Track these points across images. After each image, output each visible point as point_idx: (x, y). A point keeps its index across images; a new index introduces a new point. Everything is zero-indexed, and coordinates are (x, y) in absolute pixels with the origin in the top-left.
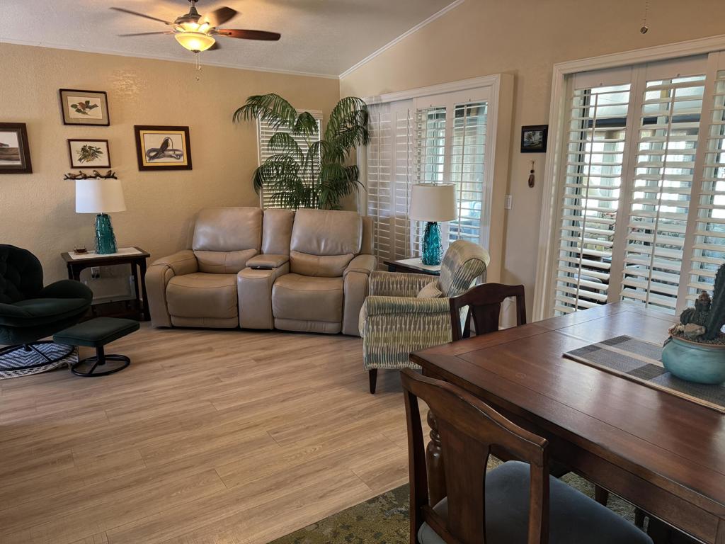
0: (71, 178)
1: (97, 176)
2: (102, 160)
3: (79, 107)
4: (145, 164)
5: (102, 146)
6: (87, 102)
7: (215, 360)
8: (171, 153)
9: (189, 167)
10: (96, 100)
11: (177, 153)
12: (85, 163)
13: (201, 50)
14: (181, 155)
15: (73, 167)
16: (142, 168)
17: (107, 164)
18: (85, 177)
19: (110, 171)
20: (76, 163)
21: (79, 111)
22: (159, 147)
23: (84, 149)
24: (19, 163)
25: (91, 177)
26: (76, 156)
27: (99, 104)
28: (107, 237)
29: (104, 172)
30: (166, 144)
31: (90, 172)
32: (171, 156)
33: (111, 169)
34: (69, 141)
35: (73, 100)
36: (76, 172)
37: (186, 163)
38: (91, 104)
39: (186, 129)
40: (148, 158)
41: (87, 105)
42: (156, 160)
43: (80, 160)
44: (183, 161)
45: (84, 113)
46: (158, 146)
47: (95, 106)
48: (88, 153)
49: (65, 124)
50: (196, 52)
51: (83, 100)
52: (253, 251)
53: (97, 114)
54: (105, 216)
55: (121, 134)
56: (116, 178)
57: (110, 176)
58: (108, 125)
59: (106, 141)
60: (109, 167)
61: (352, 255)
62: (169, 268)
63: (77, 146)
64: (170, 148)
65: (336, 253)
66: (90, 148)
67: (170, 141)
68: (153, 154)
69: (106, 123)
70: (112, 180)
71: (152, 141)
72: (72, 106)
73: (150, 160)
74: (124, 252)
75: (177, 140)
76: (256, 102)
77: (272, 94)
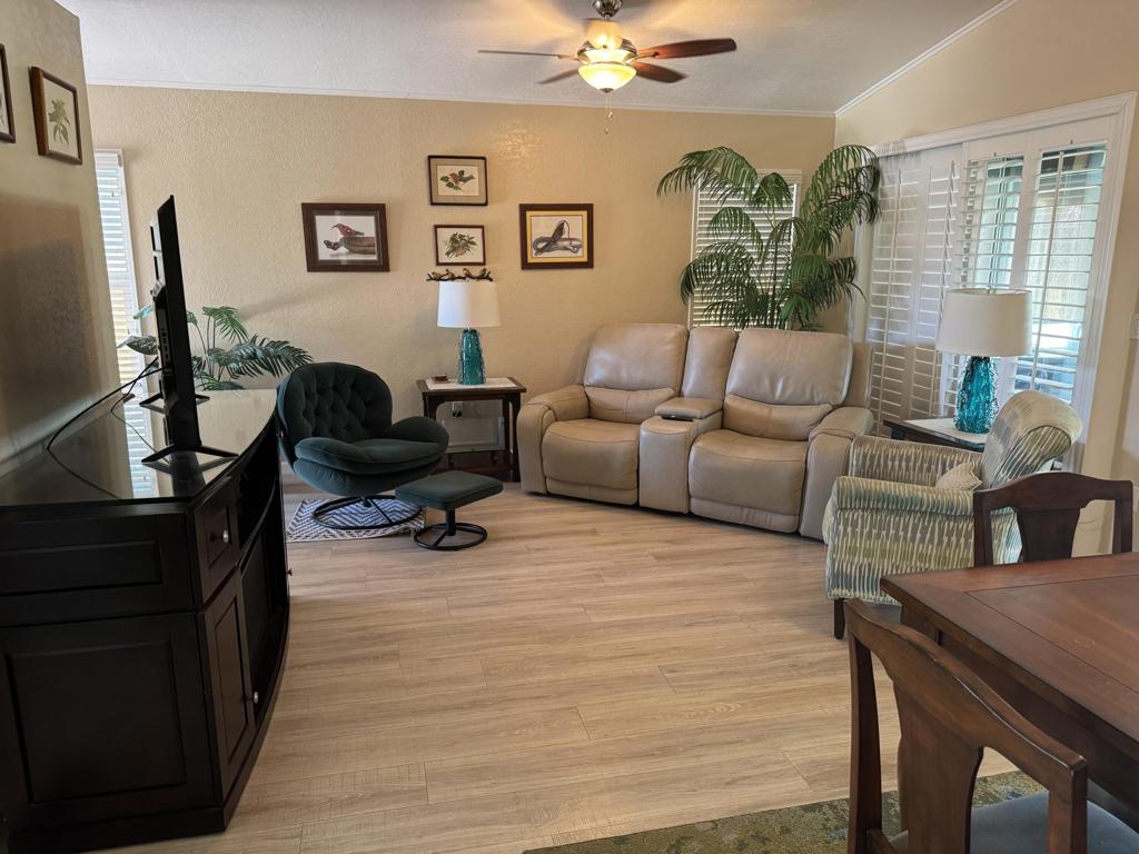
0: (435, 279)
1: (469, 276)
2: (474, 255)
3: (451, 180)
4: (530, 260)
5: (476, 234)
6: (462, 173)
7: (599, 548)
8: (566, 243)
9: (589, 264)
10: (472, 170)
11: (574, 243)
12: (454, 259)
13: (615, 87)
14: (579, 247)
15: (438, 264)
16: (526, 265)
17: (481, 260)
18: (453, 278)
19: (485, 270)
20: (443, 258)
21: (450, 185)
22: (550, 236)
23: (453, 239)
24: (374, 258)
25: (460, 278)
26: (444, 249)
27: (476, 176)
28: (474, 362)
29: (476, 271)
30: (560, 230)
31: (459, 271)
32: (566, 249)
33: (486, 267)
34: (436, 227)
35: (445, 170)
36: (441, 270)
37: (585, 259)
38: (466, 176)
39: (589, 208)
40: (534, 252)
41: (461, 177)
42: (545, 254)
43: (448, 254)
44: (582, 256)
45: (457, 188)
46: (549, 233)
47: (471, 178)
48: (458, 244)
49: (433, 204)
50: (607, 91)
51: (456, 170)
52: (669, 391)
53: (471, 189)
54: (474, 332)
55: (502, 216)
56: (491, 280)
57: (484, 276)
58: (486, 204)
59: (482, 227)
60: (484, 264)
61: (827, 407)
62: (550, 409)
63: (445, 234)
64: (565, 236)
65: (802, 401)
66: (461, 236)
67: (565, 225)
68: (541, 245)
69: (483, 201)
70: (486, 282)
71: (542, 226)
72: (442, 179)
73: (536, 254)
74: (493, 383)
75: (576, 225)
76: (697, 161)
77: (722, 148)
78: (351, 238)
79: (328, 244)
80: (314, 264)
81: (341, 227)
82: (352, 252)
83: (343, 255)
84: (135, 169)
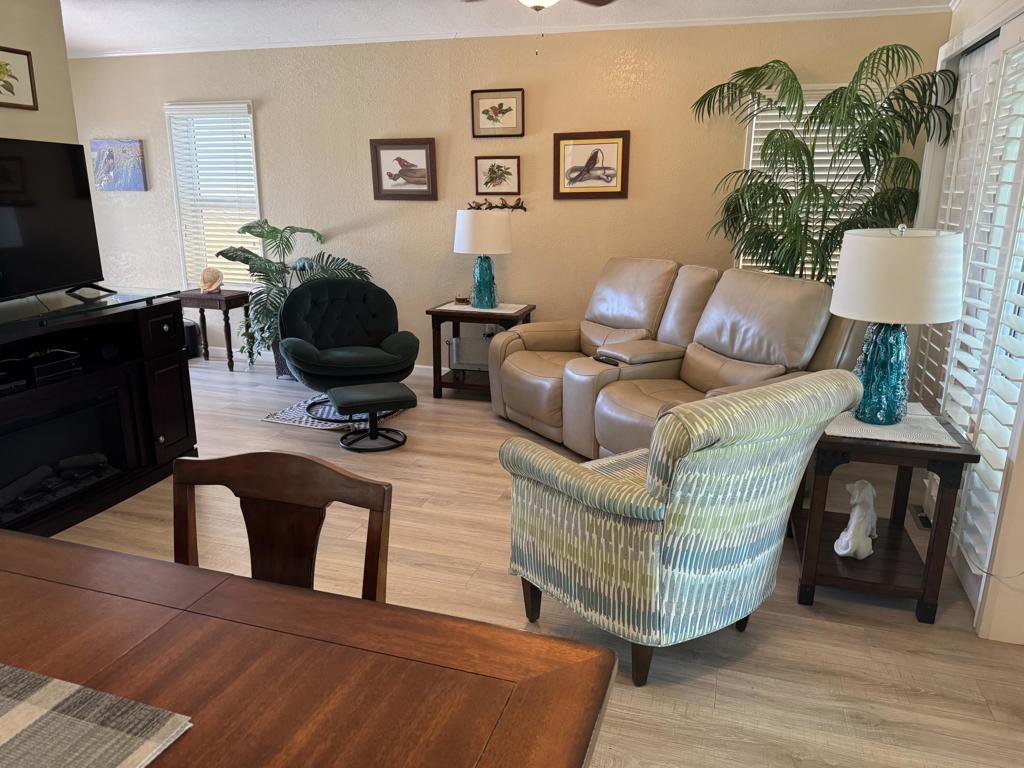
0: (474, 208)
1: (504, 206)
2: (509, 185)
3: (491, 113)
4: (563, 190)
5: (512, 164)
6: (501, 105)
8: (599, 173)
9: (622, 194)
10: (511, 102)
11: (608, 172)
12: (491, 189)
14: (612, 176)
15: (478, 194)
16: (559, 196)
17: (516, 190)
18: (491, 207)
19: (519, 199)
20: (483, 189)
21: (490, 118)
22: (583, 164)
23: (491, 170)
24: (425, 188)
25: (497, 207)
26: (483, 179)
27: (514, 107)
28: (486, 287)
29: (511, 201)
30: (593, 159)
31: (496, 200)
32: (599, 178)
33: (521, 196)
34: (477, 158)
35: (486, 103)
36: (481, 200)
37: (618, 189)
38: (505, 108)
39: (625, 135)
40: (567, 181)
41: (500, 110)
42: (578, 184)
43: (486, 184)
44: (615, 186)
45: (497, 120)
46: (583, 163)
47: (510, 109)
48: (496, 175)
49: (474, 136)
50: (538, 8)
51: (496, 103)
52: (643, 332)
53: (509, 122)
55: (537, 145)
56: (525, 210)
57: (519, 206)
58: (522, 135)
59: (518, 158)
60: (518, 193)
62: (520, 337)
63: (485, 165)
64: (598, 165)
65: (758, 358)
66: (499, 167)
67: (600, 155)
68: (574, 175)
69: (520, 132)
70: (520, 211)
71: (574, 154)
72: (483, 112)
73: (569, 183)
75: (611, 152)
78: (407, 170)
79: (390, 175)
80: (380, 194)
81: (399, 160)
82: (408, 182)
83: (401, 185)
84: (260, 115)
